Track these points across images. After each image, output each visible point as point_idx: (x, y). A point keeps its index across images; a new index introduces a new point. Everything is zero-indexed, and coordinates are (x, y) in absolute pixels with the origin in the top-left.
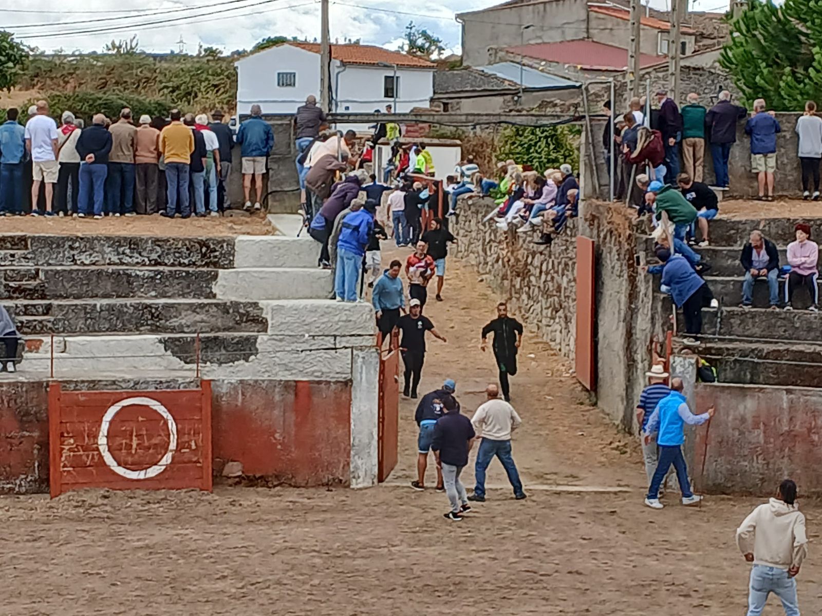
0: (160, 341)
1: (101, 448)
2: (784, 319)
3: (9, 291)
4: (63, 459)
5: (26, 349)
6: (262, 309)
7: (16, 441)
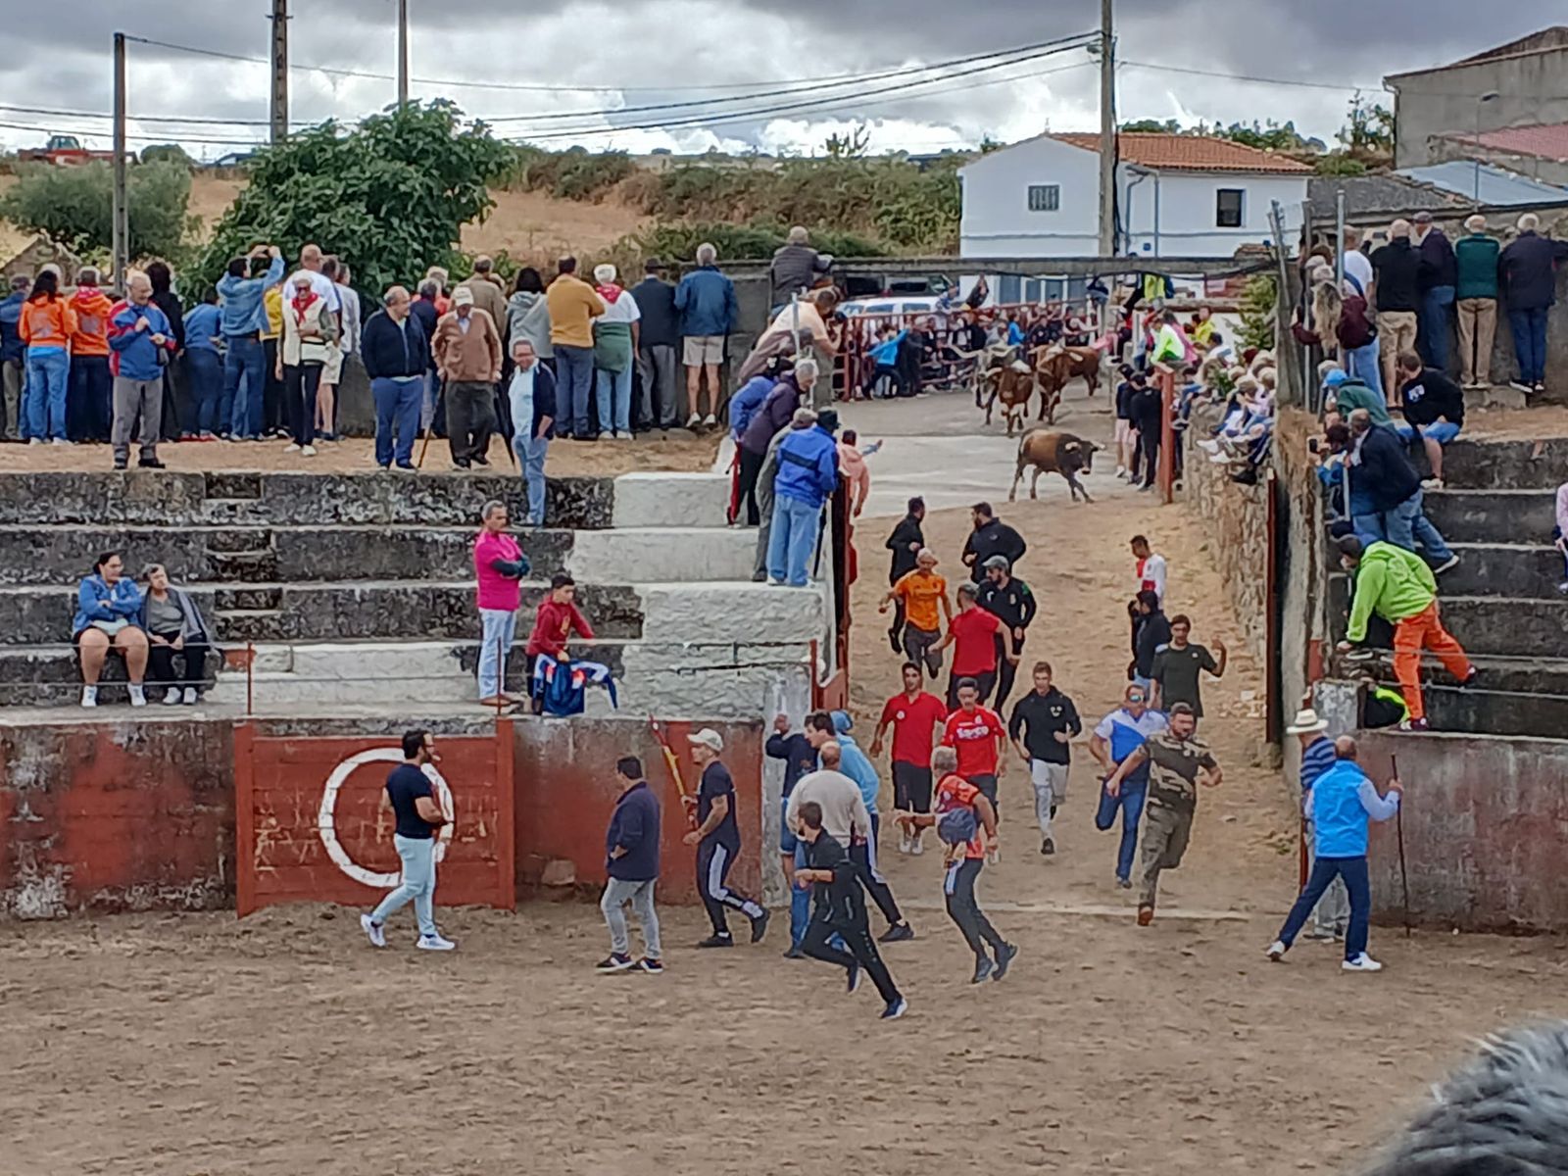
0: (454, 653)
1: (324, 834)
2: (1542, 617)
3: (215, 568)
4: (258, 852)
5: (227, 665)
6: (639, 599)
7: (186, 822)
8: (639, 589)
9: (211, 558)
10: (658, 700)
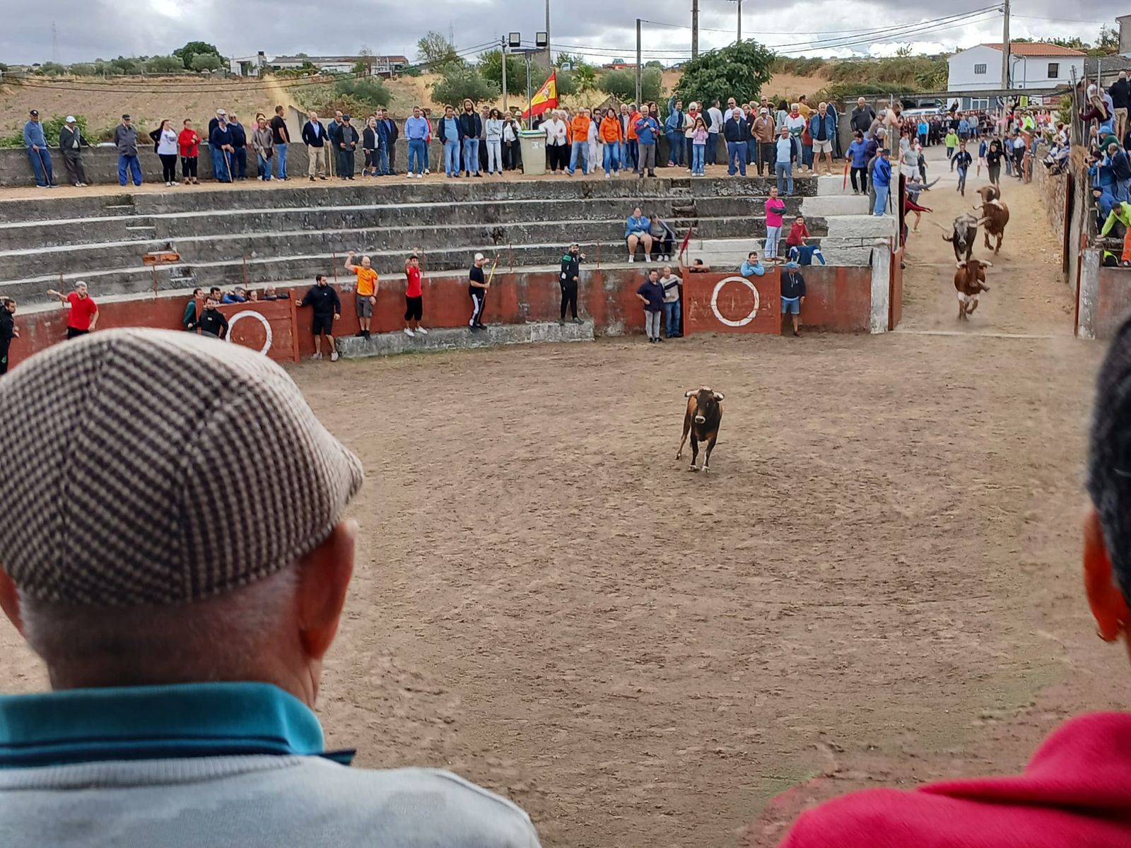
0: (757, 242)
1: (713, 307)
3: (675, 213)
4: (691, 313)
6: (826, 222)
8: (827, 218)
9: (673, 210)
10: (833, 259)
